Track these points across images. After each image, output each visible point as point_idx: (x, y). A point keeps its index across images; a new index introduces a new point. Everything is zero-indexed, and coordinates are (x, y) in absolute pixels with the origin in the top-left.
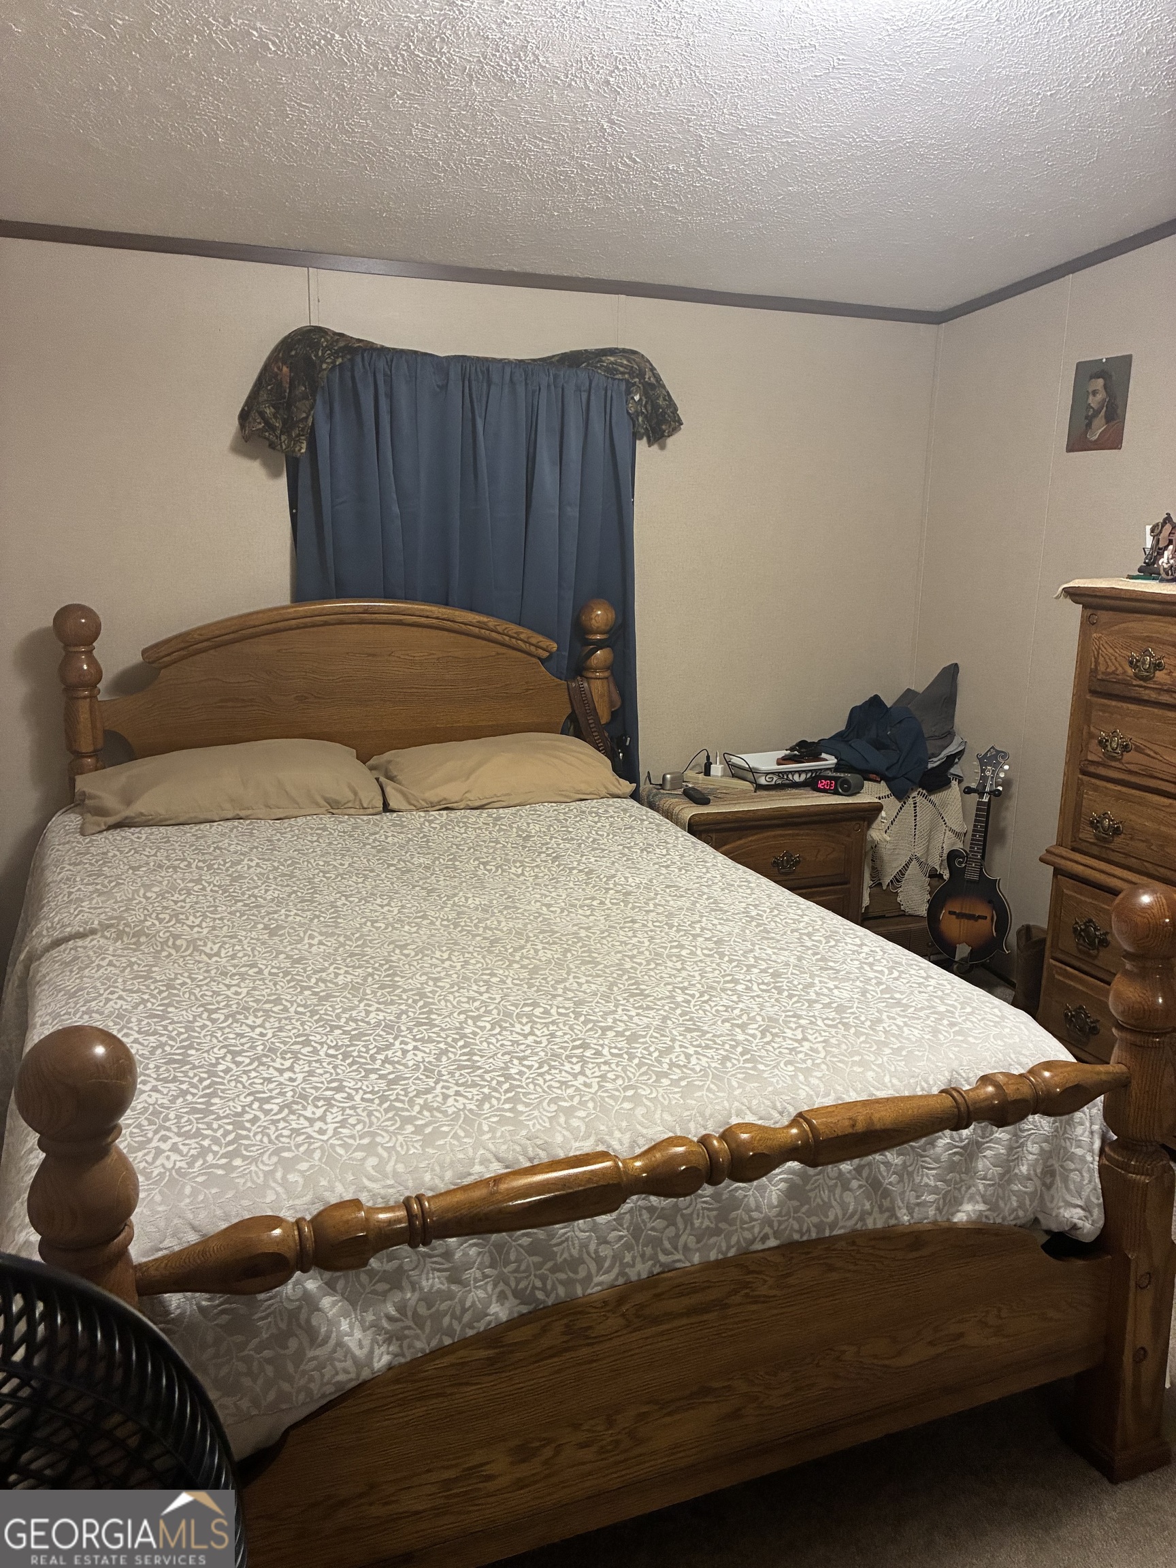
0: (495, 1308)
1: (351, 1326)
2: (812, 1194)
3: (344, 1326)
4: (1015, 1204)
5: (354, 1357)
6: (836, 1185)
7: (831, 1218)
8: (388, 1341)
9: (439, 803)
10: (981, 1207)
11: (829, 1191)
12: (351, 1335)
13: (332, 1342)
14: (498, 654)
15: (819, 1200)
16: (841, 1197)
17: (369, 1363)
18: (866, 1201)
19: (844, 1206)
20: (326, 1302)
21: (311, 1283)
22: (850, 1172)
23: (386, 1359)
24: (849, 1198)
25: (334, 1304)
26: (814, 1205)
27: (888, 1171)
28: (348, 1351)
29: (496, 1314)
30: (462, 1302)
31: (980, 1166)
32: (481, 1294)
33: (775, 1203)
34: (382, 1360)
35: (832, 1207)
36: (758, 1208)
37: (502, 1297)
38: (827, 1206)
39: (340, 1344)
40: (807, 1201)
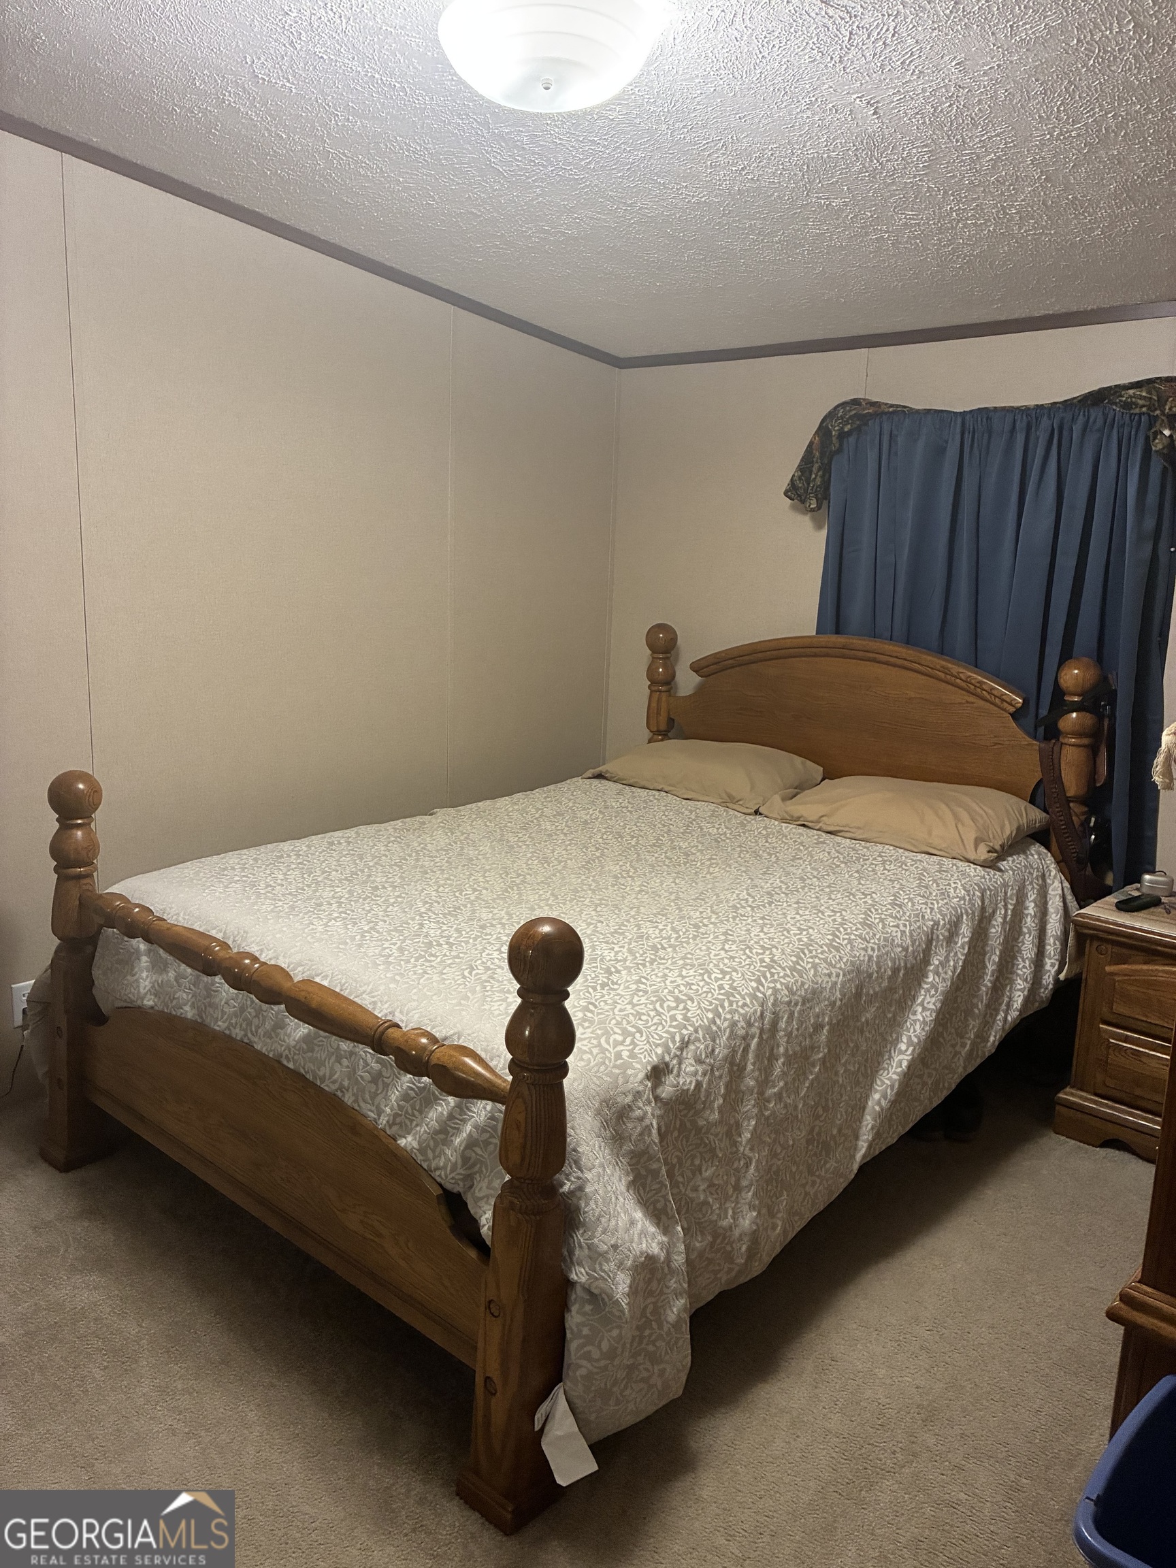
0: (187, 1008)
1: (147, 977)
2: (317, 1048)
3: (144, 975)
4: (442, 1164)
5: (139, 992)
6: (333, 1054)
7: (321, 1073)
8: (156, 995)
9: (798, 818)
10: (415, 1144)
11: (327, 1055)
12: (145, 980)
13: (135, 978)
14: (967, 702)
15: (319, 1055)
16: (333, 1065)
17: (143, 999)
18: (346, 1079)
19: (332, 1073)
20: (144, 959)
21: (142, 946)
22: (345, 1051)
23: (151, 1003)
24: (337, 1067)
25: (147, 962)
26: (315, 1055)
27: (364, 1067)
28: (138, 986)
29: (186, 1012)
30: (175, 993)
31: (430, 1115)
32: (185, 996)
33: (297, 1038)
34: (149, 1002)
35: (325, 1066)
36: (289, 1036)
37: (193, 1006)
38: (323, 1064)
39: (137, 981)
40: (312, 1051)
